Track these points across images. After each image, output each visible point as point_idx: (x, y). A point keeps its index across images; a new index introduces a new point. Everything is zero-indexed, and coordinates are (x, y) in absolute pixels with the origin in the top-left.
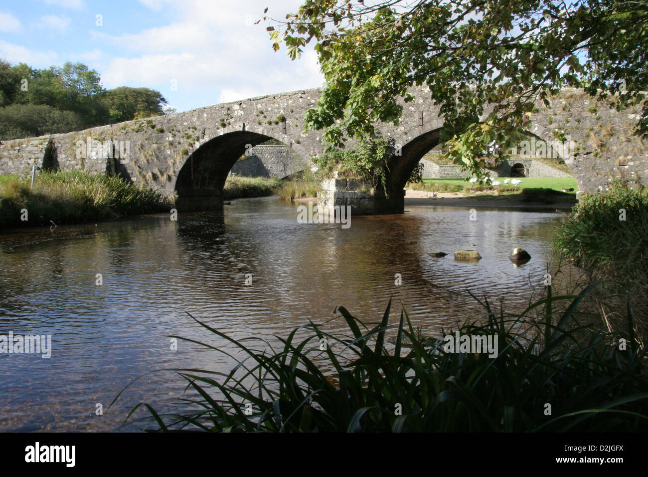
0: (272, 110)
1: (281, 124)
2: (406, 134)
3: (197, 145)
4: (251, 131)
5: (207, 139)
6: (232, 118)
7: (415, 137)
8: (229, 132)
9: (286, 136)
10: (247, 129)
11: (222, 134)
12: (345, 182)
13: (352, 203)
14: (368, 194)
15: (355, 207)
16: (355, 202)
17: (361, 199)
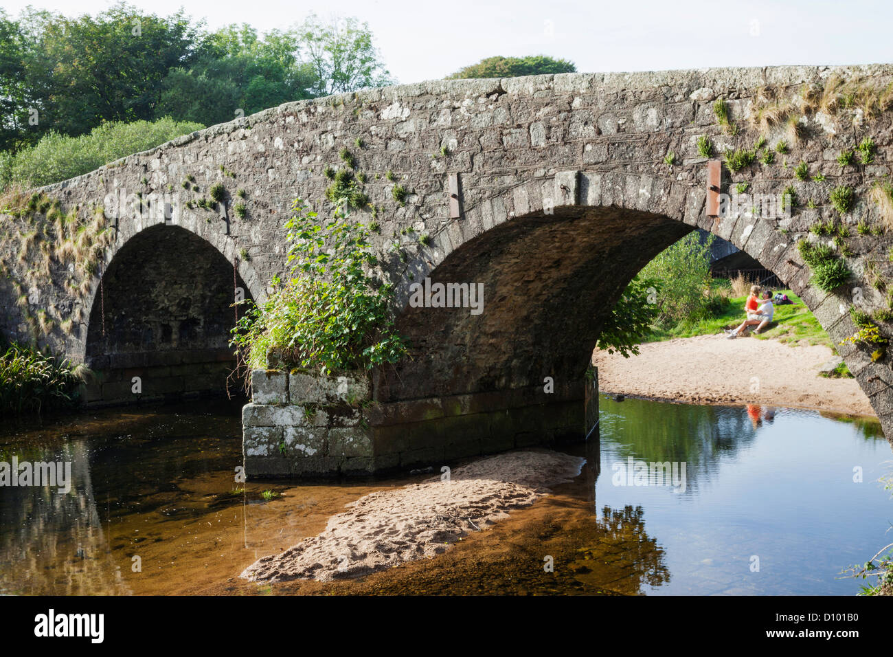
12: (281, 381)
13: (300, 439)
14: (350, 415)
15: (311, 451)
16: (311, 436)
17: (329, 427)
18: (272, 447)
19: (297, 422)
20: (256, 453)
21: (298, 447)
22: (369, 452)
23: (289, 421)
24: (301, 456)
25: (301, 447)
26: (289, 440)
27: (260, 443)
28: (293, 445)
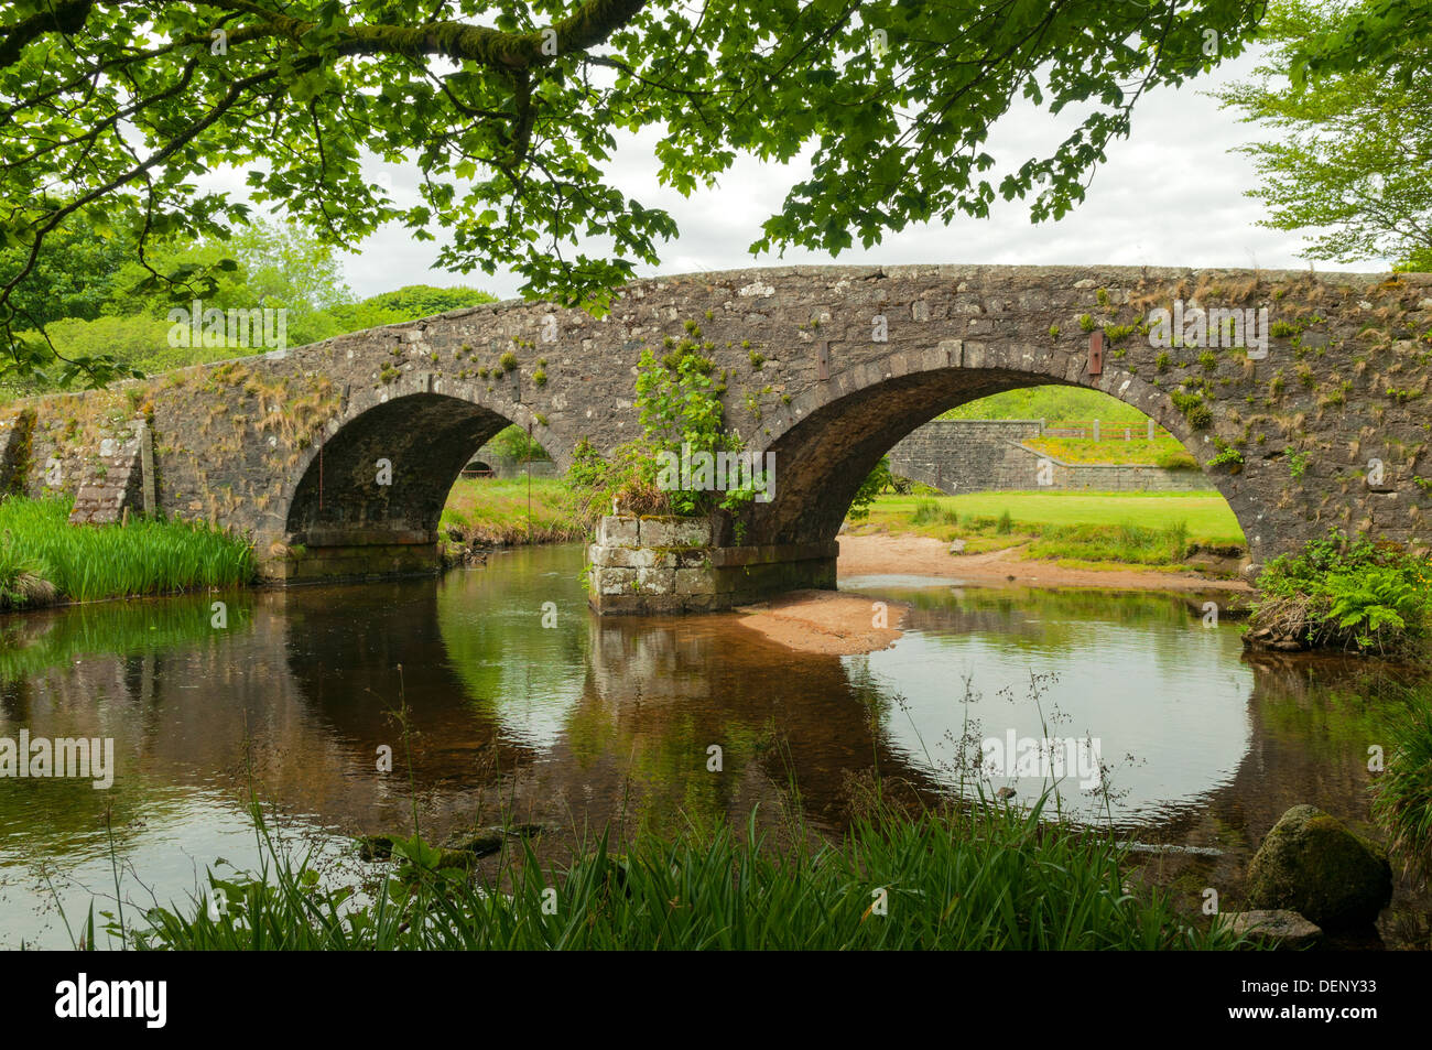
0: (490, 343)
1: (507, 377)
2: (788, 403)
3: (334, 427)
4: (446, 393)
5: (353, 412)
6: (405, 361)
7: (811, 411)
8: (399, 395)
9: (520, 407)
10: (437, 388)
11: (384, 399)
12: (633, 526)
13: (650, 579)
14: (697, 557)
15: (660, 590)
16: (661, 576)
17: (676, 568)
18: (626, 586)
19: (650, 563)
20: (612, 592)
21: (649, 585)
22: (711, 591)
23: (642, 562)
24: (652, 594)
25: (652, 586)
26: (641, 580)
27: (615, 582)
28: (645, 584)
